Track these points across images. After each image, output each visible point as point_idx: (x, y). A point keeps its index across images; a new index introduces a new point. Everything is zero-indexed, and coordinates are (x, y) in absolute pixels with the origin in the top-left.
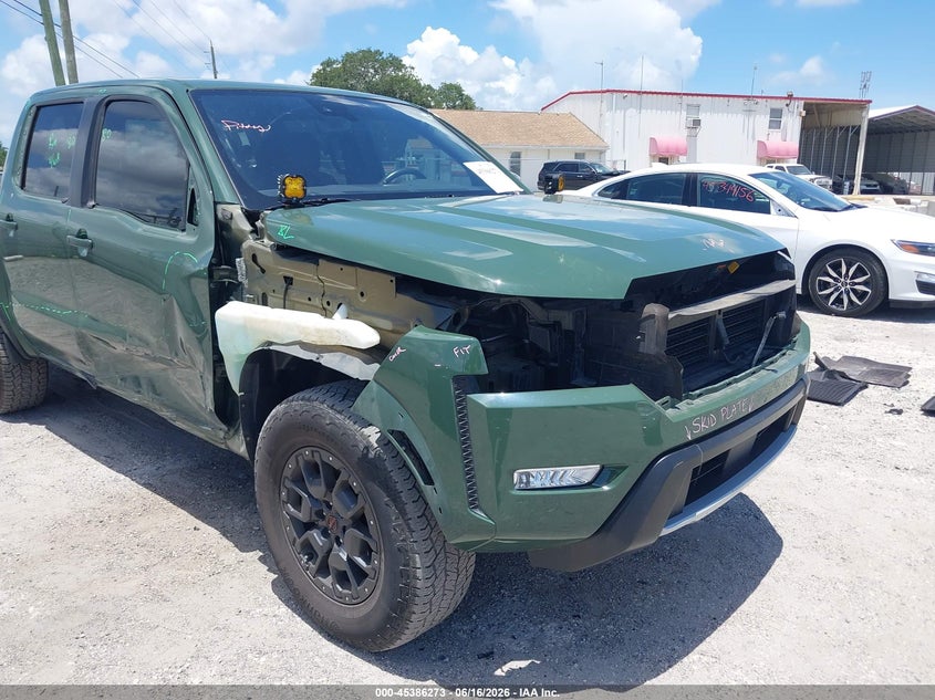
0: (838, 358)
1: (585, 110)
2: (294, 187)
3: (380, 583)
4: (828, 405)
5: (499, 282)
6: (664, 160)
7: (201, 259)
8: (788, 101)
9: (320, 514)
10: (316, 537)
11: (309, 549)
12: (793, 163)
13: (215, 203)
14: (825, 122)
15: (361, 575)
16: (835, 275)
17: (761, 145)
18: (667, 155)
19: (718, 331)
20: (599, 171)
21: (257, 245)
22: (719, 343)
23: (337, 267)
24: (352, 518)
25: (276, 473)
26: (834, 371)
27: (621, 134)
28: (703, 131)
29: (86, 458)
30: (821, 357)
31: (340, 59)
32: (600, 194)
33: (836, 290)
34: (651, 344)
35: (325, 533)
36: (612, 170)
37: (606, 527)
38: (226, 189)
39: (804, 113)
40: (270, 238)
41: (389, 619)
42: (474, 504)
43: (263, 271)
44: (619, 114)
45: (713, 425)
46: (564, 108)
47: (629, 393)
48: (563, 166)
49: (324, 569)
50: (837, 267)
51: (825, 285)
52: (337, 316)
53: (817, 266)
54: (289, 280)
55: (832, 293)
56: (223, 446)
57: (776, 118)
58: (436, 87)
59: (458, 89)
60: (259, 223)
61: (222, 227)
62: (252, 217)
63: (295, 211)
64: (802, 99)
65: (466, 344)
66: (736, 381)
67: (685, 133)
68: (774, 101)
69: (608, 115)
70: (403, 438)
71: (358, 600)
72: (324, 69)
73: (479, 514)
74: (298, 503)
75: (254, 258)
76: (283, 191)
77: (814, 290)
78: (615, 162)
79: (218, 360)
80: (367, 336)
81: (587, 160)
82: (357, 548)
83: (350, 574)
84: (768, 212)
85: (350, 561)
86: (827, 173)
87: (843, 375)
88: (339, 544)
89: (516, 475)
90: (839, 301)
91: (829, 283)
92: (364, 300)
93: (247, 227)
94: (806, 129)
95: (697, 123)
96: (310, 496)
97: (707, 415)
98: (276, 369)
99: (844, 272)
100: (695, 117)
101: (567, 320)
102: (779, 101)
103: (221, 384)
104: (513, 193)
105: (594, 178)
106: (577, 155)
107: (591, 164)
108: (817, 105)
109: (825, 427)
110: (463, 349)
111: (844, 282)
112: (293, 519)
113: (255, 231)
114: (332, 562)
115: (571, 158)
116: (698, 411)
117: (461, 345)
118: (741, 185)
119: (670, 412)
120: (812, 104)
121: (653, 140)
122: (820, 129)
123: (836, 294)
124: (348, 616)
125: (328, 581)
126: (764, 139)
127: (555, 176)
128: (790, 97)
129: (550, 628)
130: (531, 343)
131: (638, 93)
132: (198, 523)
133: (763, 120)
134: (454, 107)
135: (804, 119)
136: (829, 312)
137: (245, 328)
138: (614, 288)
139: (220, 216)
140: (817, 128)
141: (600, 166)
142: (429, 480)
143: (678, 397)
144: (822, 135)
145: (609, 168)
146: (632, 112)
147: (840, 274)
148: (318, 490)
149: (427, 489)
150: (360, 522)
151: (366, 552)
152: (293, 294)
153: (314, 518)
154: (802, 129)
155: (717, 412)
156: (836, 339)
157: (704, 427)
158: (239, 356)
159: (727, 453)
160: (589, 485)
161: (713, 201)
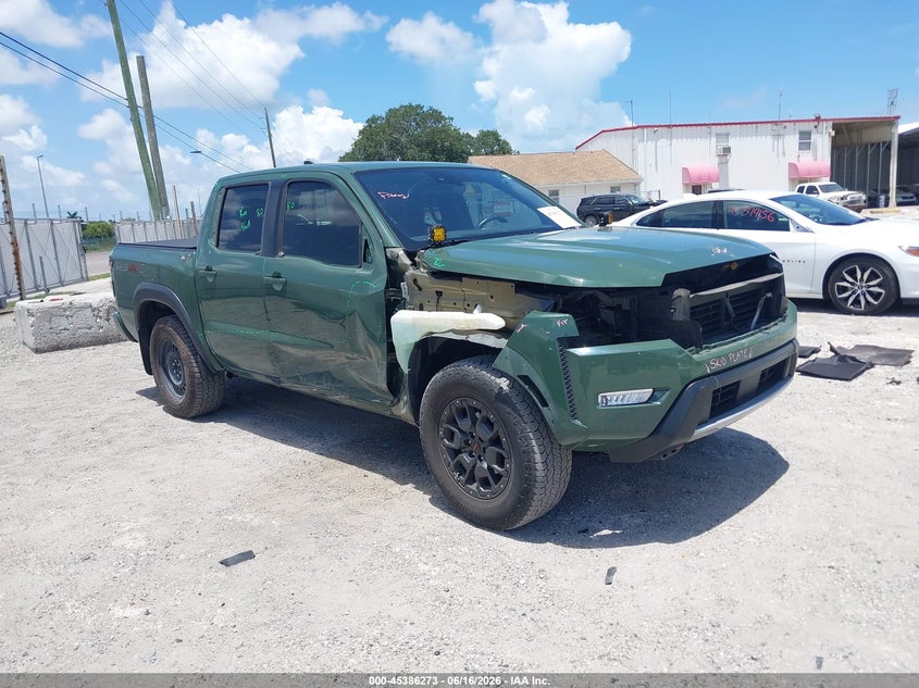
0: (852, 347)
1: (617, 147)
2: (439, 234)
3: (512, 479)
4: (838, 381)
5: (581, 280)
6: (697, 190)
7: (379, 284)
8: (816, 123)
9: (466, 442)
10: (466, 458)
11: (460, 468)
12: (826, 181)
13: (385, 248)
14: (855, 139)
15: (498, 477)
16: (851, 280)
17: (792, 166)
18: (699, 183)
19: (727, 308)
20: (635, 202)
21: (417, 272)
22: (728, 316)
23: (475, 281)
24: (490, 440)
25: (436, 419)
26: (845, 356)
27: (654, 164)
28: (733, 159)
29: (266, 441)
30: (835, 346)
31: (384, 116)
32: (638, 224)
33: (854, 293)
34: (680, 313)
35: (471, 455)
36: (647, 200)
37: (656, 431)
38: (391, 239)
39: (833, 133)
40: (424, 268)
41: (519, 500)
42: (574, 416)
43: (420, 289)
44: (651, 145)
45: (725, 365)
46: (597, 146)
47: (667, 344)
48: (600, 200)
49: (471, 480)
50: (852, 273)
51: (845, 289)
52: (476, 311)
53: (835, 273)
54: (439, 294)
55: (850, 296)
56: (387, 413)
57: (805, 141)
58: (474, 134)
59: (495, 135)
60: (416, 259)
61: (391, 263)
62: (411, 255)
63: (439, 250)
64: (830, 120)
65: (565, 318)
66: (740, 339)
67: (716, 160)
68: (802, 124)
69: (640, 147)
70: (526, 379)
71: (495, 495)
72: (370, 126)
73: (578, 422)
74: (451, 436)
75: (415, 281)
76: (432, 237)
77: (833, 293)
78: (649, 193)
79: (391, 348)
80: (497, 322)
81: (624, 192)
82: (494, 460)
83: (490, 478)
84: (788, 230)
85: (490, 469)
86: (861, 188)
87: (854, 359)
88: (481, 461)
89: (600, 398)
90: (857, 302)
91: (846, 287)
92: (493, 300)
93: (408, 262)
94: (836, 148)
95: (727, 150)
96: (459, 429)
97: (720, 357)
98: (430, 352)
99: (859, 277)
100: (725, 145)
101: (625, 304)
102: (807, 123)
103: (393, 366)
104: (574, 228)
105: (631, 210)
106: (613, 189)
107: (627, 196)
108: (846, 124)
109: (834, 396)
110: (563, 321)
111: (860, 285)
112: (448, 448)
113: (415, 264)
114: (477, 474)
115: (606, 192)
116: (714, 356)
117: (562, 319)
118: (764, 210)
119: (695, 356)
120: (840, 124)
121: (685, 170)
122: (852, 147)
123: (854, 297)
124: (490, 506)
125: (474, 487)
126: (794, 161)
127: (605, 213)
128: (818, 119)
129: (626, 517)
130: (603, 321)
131: (668, 126)
132: (366, 472)
133: (792, 140)
134: (492, 153)
135: (834, 140)
136: (849, 312)
137: (414, 325)
138: (655, 279)
139: (389, 255)
140: (849, 147)
141: (636, 198)
142: (545, 404)
143: (699, 347)
144: (853, 153)
145: (644, 198)
146: (663, 142)
147: (856, 279)
148: (465, 424)
149: (544, 410)
150: (496, 441)
151: (501, 461)
152: (442, 302)
153: (463, 445)
154: (833, 149)
155: (726, 356)
156: (853, 333)
157: (717, 366)
158: (408, 345)
159: (738, 383)
160: (646, 402)
161: (740, 223)
